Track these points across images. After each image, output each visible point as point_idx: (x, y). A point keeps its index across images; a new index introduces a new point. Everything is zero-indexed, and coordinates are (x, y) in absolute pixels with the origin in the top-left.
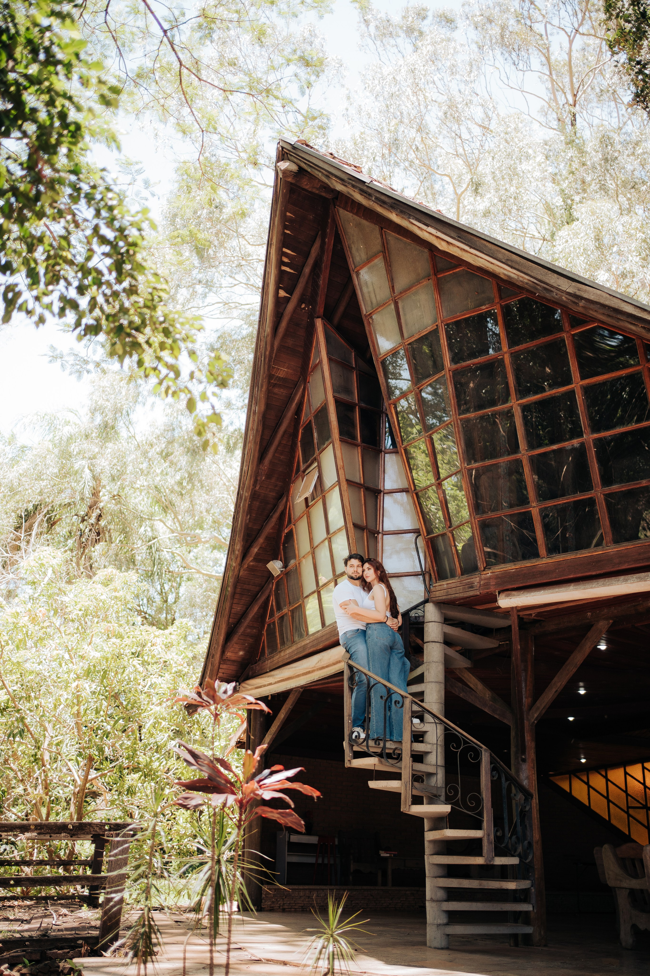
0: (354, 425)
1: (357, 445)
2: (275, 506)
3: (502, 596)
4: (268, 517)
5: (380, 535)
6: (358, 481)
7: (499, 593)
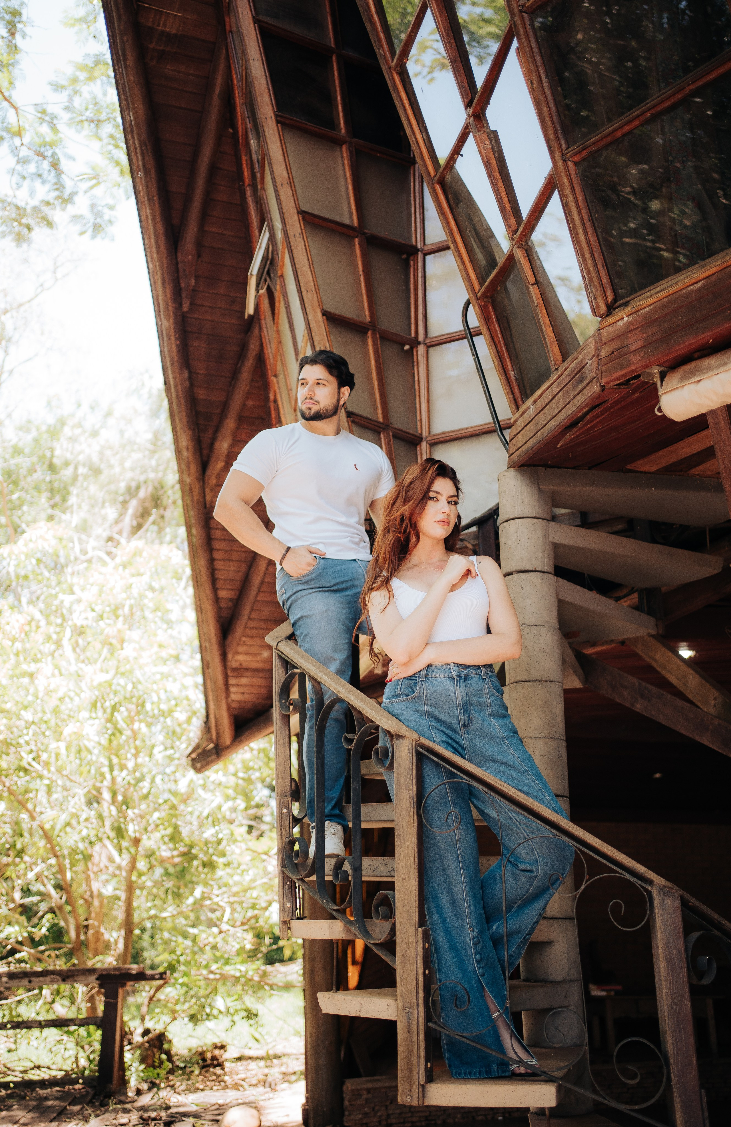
0: (329, 99)
1: (336, 142)
2: (243, 348)
3: (673, 380)
4: (235, 374)
5: (421, 349)
6: (347, 221)
7: (663, 376)
